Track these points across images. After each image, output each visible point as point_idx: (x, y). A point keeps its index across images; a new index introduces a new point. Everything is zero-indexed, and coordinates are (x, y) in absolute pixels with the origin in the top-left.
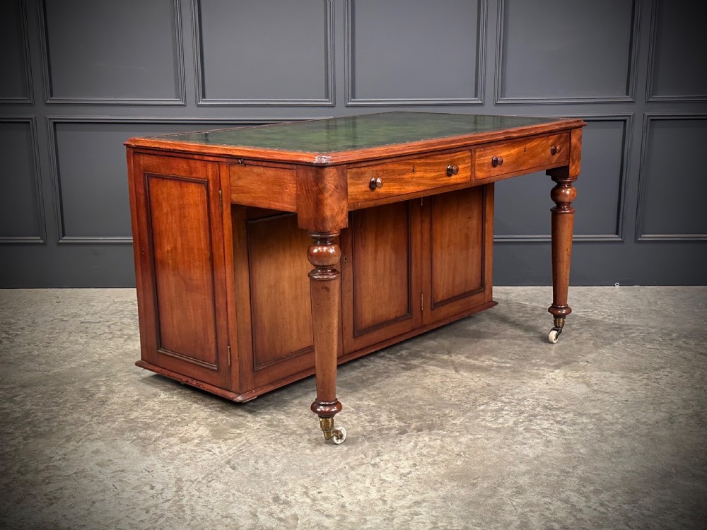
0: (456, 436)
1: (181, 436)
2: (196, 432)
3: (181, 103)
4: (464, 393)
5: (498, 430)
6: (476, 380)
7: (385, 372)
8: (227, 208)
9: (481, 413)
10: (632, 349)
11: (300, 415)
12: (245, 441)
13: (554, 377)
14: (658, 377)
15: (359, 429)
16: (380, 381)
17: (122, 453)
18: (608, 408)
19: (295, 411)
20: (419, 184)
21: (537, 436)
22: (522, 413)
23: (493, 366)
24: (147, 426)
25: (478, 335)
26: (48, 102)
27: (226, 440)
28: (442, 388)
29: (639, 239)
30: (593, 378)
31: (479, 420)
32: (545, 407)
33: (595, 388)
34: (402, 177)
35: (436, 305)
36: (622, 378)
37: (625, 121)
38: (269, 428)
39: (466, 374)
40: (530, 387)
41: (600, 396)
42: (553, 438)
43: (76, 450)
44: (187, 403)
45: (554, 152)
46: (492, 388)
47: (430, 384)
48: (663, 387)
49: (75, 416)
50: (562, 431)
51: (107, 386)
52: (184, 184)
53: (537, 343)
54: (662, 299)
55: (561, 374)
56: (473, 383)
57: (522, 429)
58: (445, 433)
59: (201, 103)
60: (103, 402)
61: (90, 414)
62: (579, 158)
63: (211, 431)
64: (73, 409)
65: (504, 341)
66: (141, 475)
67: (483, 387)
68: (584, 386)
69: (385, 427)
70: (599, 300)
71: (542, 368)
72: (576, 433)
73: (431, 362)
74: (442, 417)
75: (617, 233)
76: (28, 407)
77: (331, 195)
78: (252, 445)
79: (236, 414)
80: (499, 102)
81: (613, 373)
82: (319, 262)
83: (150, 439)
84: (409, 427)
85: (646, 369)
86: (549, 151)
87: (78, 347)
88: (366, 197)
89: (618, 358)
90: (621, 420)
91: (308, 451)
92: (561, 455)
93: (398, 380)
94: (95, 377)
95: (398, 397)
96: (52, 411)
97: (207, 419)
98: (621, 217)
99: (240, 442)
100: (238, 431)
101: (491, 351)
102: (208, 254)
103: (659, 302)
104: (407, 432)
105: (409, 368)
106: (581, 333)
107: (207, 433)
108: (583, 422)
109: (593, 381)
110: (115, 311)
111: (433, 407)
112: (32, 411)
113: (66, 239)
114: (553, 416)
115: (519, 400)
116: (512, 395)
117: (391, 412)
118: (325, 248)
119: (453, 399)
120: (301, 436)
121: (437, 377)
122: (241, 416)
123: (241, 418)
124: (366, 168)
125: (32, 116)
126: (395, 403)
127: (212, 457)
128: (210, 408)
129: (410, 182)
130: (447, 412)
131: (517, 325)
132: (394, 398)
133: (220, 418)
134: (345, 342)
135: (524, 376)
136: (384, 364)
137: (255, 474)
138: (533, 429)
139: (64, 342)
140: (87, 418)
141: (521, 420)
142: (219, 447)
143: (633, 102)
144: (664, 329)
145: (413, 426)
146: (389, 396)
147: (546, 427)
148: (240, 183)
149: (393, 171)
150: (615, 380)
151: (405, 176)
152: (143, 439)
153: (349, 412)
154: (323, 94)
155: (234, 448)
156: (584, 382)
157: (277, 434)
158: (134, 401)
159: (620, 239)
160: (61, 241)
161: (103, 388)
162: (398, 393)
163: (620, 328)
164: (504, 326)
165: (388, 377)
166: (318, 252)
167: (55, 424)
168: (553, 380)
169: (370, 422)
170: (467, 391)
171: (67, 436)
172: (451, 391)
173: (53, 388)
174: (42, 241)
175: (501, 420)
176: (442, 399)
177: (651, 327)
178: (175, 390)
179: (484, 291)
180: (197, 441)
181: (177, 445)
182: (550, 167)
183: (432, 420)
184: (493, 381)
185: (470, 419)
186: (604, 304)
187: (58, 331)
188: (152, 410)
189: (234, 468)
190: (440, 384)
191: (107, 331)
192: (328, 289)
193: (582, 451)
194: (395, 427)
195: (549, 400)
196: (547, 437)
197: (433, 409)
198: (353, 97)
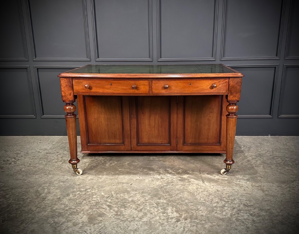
1: (74, 221)
2: (82, 219)
3: (89, 60)
4: (206, 196)
5: (223, 220)
7: (172, 182)
9: (215, 208)
10: (280, 169)
11: (131, 208)
12: (103, 225)
13: (247, 186)
14: (294, 186)
15: (158, 218)
17: (44, 232)
18: (273, 205)
19: (129, 206)
21: (242, 224)
22: (234, 208)
23: (219, 179)
24: (60, 215)
26: (34, 60)
27: (94, 224)
28: (197, 192)
29: (279, 117)
30: (265, 187)
31: (214, 213)
32: (244, 205)
33: (266, 193)
36: (278, 187)
37: (275, 68)
38: (116, 217)
39: (207, 184)
40: (236, 192)
41: (269, 198)
42: (250, 225)
43: (24, 229)
46: (220, 193)
47: (191, 189)
48: (297, 192)
49: (30, 207)
50: (254, 221)
51: (48, 189)
54: (289, 143)
55: (250, 185)
56: (211, 189)
57: (235, 219)
58: (198, 221)
59: (97, 60)
60: (44, 199)
61: (36, 206)
63: (88, 219)
67: (215, 192)
68: (261, 191)
69: (170, 217)
70: (263, 143)
71: (241, 181)
72: (260, 222)
73: (192, 176)
74: (197, 210)
75: (270, 114)
76: (10, 201)
78: (106, 228)
80: (222, 59)
81: (273, 184)
83: (59, 223)
84: (181, 217)
85: (288, 181)
87: (42, 166)
89: (275, 175)
94: (44, 183)
96: (20, 204)
97: (88, 210)
98: (272, 107)
99: (101, 226)
100: (101, 219)
103: (288, 144)
104: (180, 221)
105: (182, 180)
106: (257, 161)
107: (86, 220)
108: (263, 215)
109: (265, 188)
110: (62, 147)
111: (192, 204)
112: (11, 204)
113: (44, 116)
114: (249, 211)
115: (232, 200)
116: (229, 197)
117: (173, 207)
119: (202, 199)
121: (194, 185)
123: (103, 210)
125: (28, 66)
126: (175, 201)
130: (199, 207)
132: (175, 198)
133: (94, 209)
135: (233, 185)
136: (171, 177)
138: (240, 220)
139: (37, 164)
140: (34, 209)
141: (234, 213)
142: (90, 230)
143: (279, 60)
144: (292, 158)
145: (183, 217)
146: (172, 197)
147: (246, 218)
150: (275, 188)
153: (153, 207)
154: (148, 56)
155: (97, 230)
156: (261, 189)
157: (119, 221)
158: (58, 199)
159: (271, 117)
160: (42, 117)
161: (46, 191)
162: (176, 195)
163: (273, 158)
167: (19, 212)
168: (247, 188)
169: (163, 213)
170: (208, 194)
172: (201, 194)
173: (25, 190)
174: (35, 117)
175: (224, 213)
176: (196, 199)
177: (286, 158)
180: (81, 225)
181: (71, 227)
183: (192, 213)
184: (219, 188)
185: (210, 212)
186: (265, 145)
187: (36, 158)
188: (64, 204)
190: (196, 190)
191: (56, 158)
194: (175, 217)
195: (246, 200)
196: (247, 225)
197: (192, 205)
198: (161, 57)
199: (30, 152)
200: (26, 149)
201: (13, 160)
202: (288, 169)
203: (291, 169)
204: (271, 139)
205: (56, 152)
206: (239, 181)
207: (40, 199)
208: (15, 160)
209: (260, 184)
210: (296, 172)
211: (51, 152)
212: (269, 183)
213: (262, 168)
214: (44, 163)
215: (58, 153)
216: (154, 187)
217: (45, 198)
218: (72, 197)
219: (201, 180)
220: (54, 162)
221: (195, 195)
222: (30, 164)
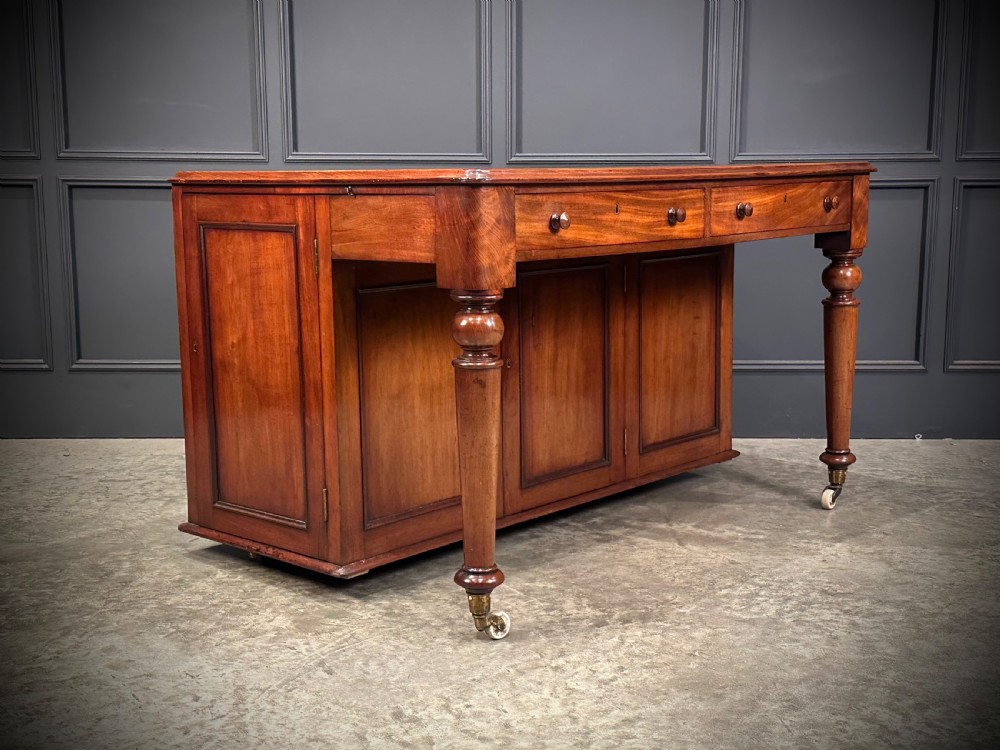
0: (685, 630)
1: (246, 627)
2: (271, 623)
3: (261, 157)
5: (752, 622)
6: (713, 556)
7: (570, 545)
8: (326, 266)
9: (723, 600)
10: (953, 517)
11: (436, 600)
12: (349, 635)
13: (834, 552)
15: (531, 620)
16: (562, 557)
17: (150, 651)
18: (923, 593)
19: (429, 596)
20: (626, 233)
21: (815, 630)
22: (787, 599)
24: (192, 615)
25: (712, 499)
26: (62, 154)
27: (317, 633)
28: (660, 566)
29: (951, 367)
31: (719, 609)
32: (824, 592)
33: (901, 567)
34: (599, 217)
35: (646, 449)
36: (941, 554)
37: (926, 188)
38: (386, 618)
39: (695, 548)
40: (797, 565)
41: (909, 578)
42: (839, 633)
43: (76, 647)
44: (258, 583)
45: (828, 207)
46: (739, 567)
47: (639, 560)
49: (80, 601)
50: (855, 625)
52: (259, 236)
53: (802, 509)
55: (845, 549)
57: (790, 620)
58: (668, 625)
59: (290, 157)
60: (125, 583)
61: (104, 598)
62: (865, 223)
63: (294, 622)
64: (77, 592)
65: (752, 506)
66: (180, 681)
67: (724, 565)
68: (883, 564)
69: (571, 617)
71: (814, 541)
72: (877, 627)
73: (641, 532)
74: (662, 604)
75: (917, 359)
76: (6, 589)
77: (490, 232)
78: (359, 640)
79: (335, 600)
80: (737, 158)
82: (470, 341)
83: (196, 633)
84: (610, 617)
85: (977, 543)
86: (820, 205)
87: (91, 512)
88: (545, 242)
90: (946, 610)
91: (449, 649)
92: (856, 656)
93: (590, 555)
94: (114, 550)
95: (591, 577)
96: (44, 594)
97: (289, 605)
99: (340, 637)
100: (338, 622)
101: (732, 519)
102: (295, 342)
104: (607, 624)
105: (607, 539)
106: (870, 498)
107: (287, 625)
108: (886, 613)
109: (896, 558)
110: (152, 467)
111: (646, 590)
112: (13, 594)
114: (839, 604)
115: (782, 582)
116: (770, 576)
117: (580, 598)
118: (479, 319)
119: (677, 581)
120: (438, 628)
121: (651, 551)
122: (343, 601)
123: (342, 604)
124: (545, 197)
125: (37, 177)
126: (585, 585)
127: (294, 657)
128: (295, 591)
129: (612, 227)
130: (669, 597)
131: (771, 486)
132: (584, 578)
133: (308, 604)
134: (507, 494)
135: (786, 551)
137: (364, 681)
138: (808, 622)
139: (71, 506)
140: (98, 604)
141: (787, 609)
142: (307, 644)
143: (937, 160)
145: (616, 616)
147: (828, 618)
148: (347, 224)
149: (587, 207)
150: (930, 557)
151: (604, 217)
152: (186, 632)
154: (474, 146)
155: (331, 645)
157: (400, 626)
159: (921, 367)
160: (75, 366)
161: (127, 565)
162: (590, 571)
163: (929, 491)
164: (748, 488)
165: (575, 551)
166: (469, 324)
167: (47, 611)
169: (548, 610)
171: (64, 628)
172: (674, 570)
175: (755, 609)
176: (660, 580)
178: (239, 567)
179: (719, 433)
180: (271, 635)
181: (239, 640)
182: (822, 230)
183: (646, 608)
184: (738, 557)
185: (705, 607)
186: (900, 461)
187: (62, 491)
188: (203, 593)
189: (330, 672)
191: (138, 491)
192: (483, 384)
193: (889, 651)
194: (588, 617)
195: (830, 583)
196: (831, 632)
197: (646, 593)
198: (519, 150)
200: (16, 470)
202: (978, 517)
203: (991, 516)
204: (923, 447)
206: (805, 541)
207: (113, 584)
209: (879, 549)
211: (118, 479)
212: (910, 547)
213: (888, 513)
214: (99, 504)
217: (130, 582)
219: (673, 540)
220: (134, 500)
221: (656, 571)
222: (46, 507)
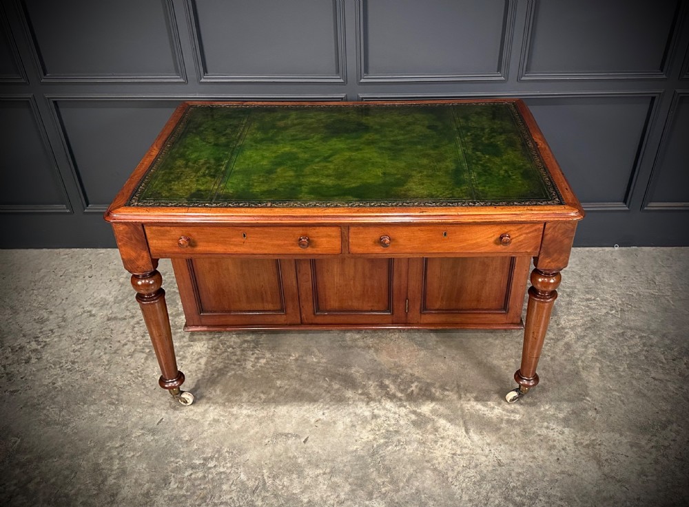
3: (182, 80)
4: (474, 483)
6: (487, 452)
10: (638, 380)
13: (564, 444)
14: (666, 443)
23: (502, 420)
26: (43, 80)
28: (453, 470)
29: (646, 208)
30: (602, 448)
33: (606, 469)
36: (631, 446)
37: (653, 98)
39: (476, 437)
41: (611, 489)
46: (503, 471)
48: (673, 467)
51: (120, 459)
54: (659, 273)
55: (571, 439)
56: (483, 459)
59: (203, 81)
60: (113, 496)
67: (494, 468)
68: (595, 464)
70: (601, 276)
71: (551, 425)
73: (441, 409)
75: (625, 202)
80: (523, 78)
81: (621, 435)
85: (654, 425)
87: (100, 372)
89: (626, 401)
94: (110, 438)
98: (632, 188)
103: (657, 279)
105: (419, 422)
109: (604, 452)
119: (464, 497)
125: (30, 96)
135: (534, 442)
136: (395, 413)
139: (88, 361)
143: (665, 80)
144: (664, 335)
146: (399, 490)
150: (624, 451)
156: (595, 457)
158: (144, 495)
159: (627, 208)
160: (86, 211)
161: (116, 465)
162: (408, 481)
163: (623, 334)
168: (563, 453)
170: (478, 478)
172: (462, 478)
173: (68, 461)
174: (68, 211)
176: (452, 496)
177: (653, 332)
184: (503, 453)
186: (605, 283)
187: (84, 337)
190: (450, 462)
191: (130, 337)
199: (69, 314)
200: (59, 301)
201: (34, 345)
202: (654, 378)
203: (662, 376)
204: (619, 261)
205: (128, 314)
206: (545, 424)
207: (106, 499)
208: (39, 347)
209: (593, 438)
210: (672, 389)
211: (120, 316)
212: (612, 434)
213: (598, 374)
214: (105, 358)
215: (133, 317)
216: (356, 451)
217: (117, 494)
218: (174, 489)
219: (461, 423)
220: (127, 353)
221: (450, 479)
222: (73, 363)
